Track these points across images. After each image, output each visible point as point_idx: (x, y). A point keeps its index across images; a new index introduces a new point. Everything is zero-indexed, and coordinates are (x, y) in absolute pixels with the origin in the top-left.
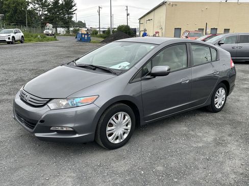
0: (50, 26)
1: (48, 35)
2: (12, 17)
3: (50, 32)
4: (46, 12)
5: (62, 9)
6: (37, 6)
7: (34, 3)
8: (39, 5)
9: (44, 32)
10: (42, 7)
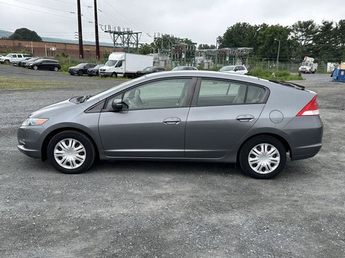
0: (309, 60)
1: (304, 72)
2: (266, 50)
3: (308, 68)
4: (311, 42)
5: (335, 36)
6: (300, 33)
7: (297, 30)
8: (303, 32)
9: (300, 69)
10: (306, 36)
